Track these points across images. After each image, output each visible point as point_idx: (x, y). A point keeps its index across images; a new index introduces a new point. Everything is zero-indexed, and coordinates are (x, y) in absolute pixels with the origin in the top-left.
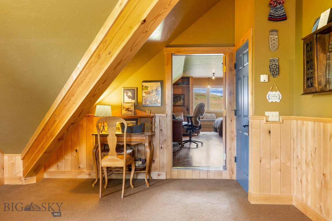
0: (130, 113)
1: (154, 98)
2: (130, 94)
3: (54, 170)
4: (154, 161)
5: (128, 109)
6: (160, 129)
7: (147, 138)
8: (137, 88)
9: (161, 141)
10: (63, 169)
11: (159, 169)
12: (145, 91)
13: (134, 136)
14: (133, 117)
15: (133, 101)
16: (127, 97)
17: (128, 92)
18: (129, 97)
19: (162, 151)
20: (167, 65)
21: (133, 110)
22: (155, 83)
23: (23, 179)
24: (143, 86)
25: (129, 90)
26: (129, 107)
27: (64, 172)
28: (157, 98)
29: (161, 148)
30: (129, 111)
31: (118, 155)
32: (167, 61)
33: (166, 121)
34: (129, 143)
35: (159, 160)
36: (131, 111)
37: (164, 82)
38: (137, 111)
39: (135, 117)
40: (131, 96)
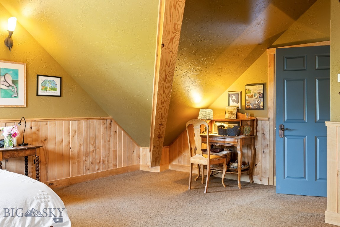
0: (233, 116)
1: (257, 102)
2: (234, 98)
3: (176, 164)
4: (256, 165)
5: (231, 113)
6: (263, 132)
7: (239, 141)
8: (241, 92)
9: (263, 145)
10: (182, 164)
11: (261, 174)
12: (248, 95)
13: (227, 138)
14: (234, 120)
15: (237, 105)
16: (232, 101)
17: (233, 95)
18: (234, 101)
19: (264, 155)
20: (269, 67)
21: (236, 114)
22: (257, 86)
23: (150, 167)
24: (246, 90)
25: (234, 94)
26: (233, 110)
27: (182, 166)
28: (259, 101)
29: (264, 152)
30: (232, 114)
31: (203, 154)
32: (269, 62)
33: (268, 125)
34: (223, 145)
35: (261, 164)
36: (233, 114)
37: (267, 84)
38: (239, 114)
39: (236, 120)
40: (236, 99)
